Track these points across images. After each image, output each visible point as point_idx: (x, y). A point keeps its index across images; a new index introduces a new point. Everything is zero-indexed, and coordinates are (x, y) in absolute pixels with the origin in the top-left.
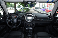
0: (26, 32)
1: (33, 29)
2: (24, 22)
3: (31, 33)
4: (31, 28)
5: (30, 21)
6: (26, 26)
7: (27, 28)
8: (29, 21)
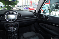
2: (4, 23)
4: (15, 29)
5: (12, 21)
7: (10, 30)
8: (11, 21)
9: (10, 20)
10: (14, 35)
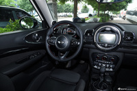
0: (94, 76)
1: (116, 72)
3: (108, 83)
4: (109, 68)
5: (108, 47)
6: (94, 60)
7: (98, 65)
8: (104, 46)
9: (103, 44)
10: (104, 81)
